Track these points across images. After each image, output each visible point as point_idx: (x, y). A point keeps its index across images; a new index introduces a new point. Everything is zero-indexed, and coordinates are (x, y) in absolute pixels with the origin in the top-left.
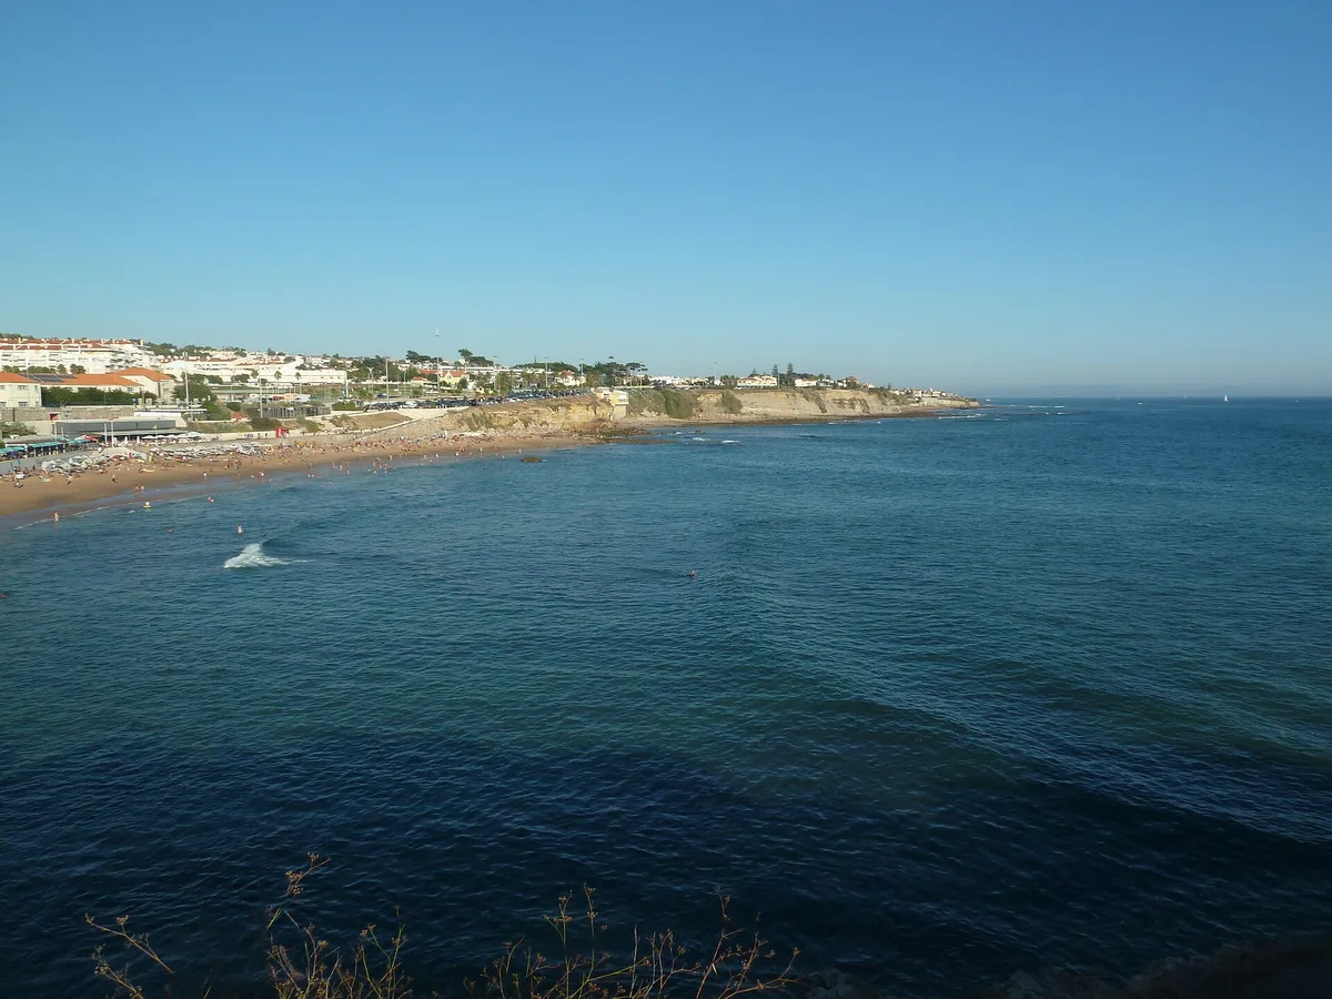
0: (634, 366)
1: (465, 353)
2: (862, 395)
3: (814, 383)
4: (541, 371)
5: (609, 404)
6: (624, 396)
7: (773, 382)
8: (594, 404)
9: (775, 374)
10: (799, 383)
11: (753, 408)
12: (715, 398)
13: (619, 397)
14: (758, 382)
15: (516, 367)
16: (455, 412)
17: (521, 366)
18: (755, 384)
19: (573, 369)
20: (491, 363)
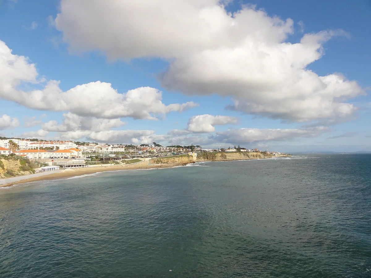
0: (198, 146)
1: (154, 143)
2: (259, 154)
3: (246, 151)
4: (174, 148)
5: (192, 157)
6: (196, 154)
7: (235, 150)
8: (188, 156)
9: (235, 148)
10: (242, 150)
11: (229, 157)
12: (219, 155)
13: (195, 155)
14: (231, 150)
15: (167, 147)
16: (153, 159)
17: (169, 147)
18: (230, 151)
19: (182, 147)
20: (161, 146)
